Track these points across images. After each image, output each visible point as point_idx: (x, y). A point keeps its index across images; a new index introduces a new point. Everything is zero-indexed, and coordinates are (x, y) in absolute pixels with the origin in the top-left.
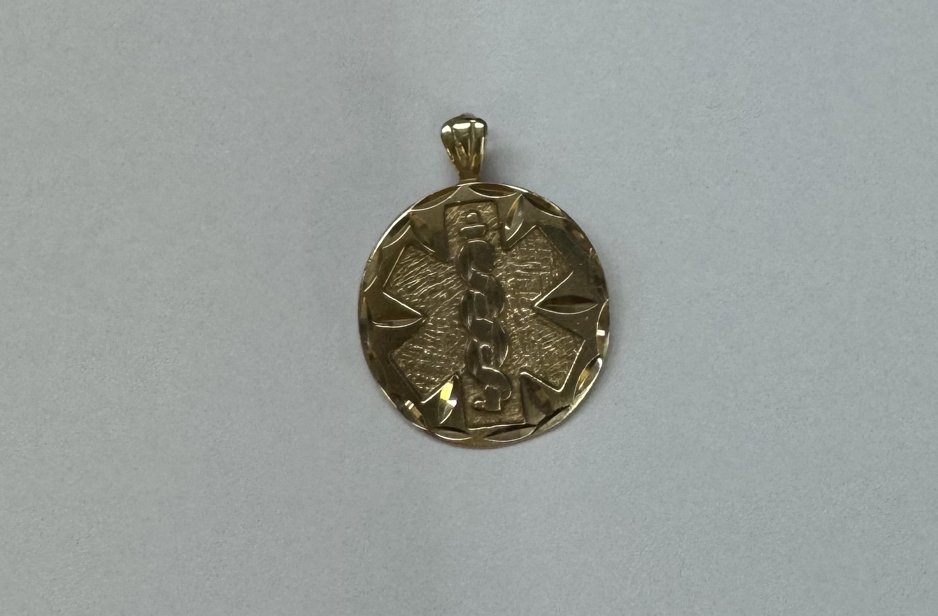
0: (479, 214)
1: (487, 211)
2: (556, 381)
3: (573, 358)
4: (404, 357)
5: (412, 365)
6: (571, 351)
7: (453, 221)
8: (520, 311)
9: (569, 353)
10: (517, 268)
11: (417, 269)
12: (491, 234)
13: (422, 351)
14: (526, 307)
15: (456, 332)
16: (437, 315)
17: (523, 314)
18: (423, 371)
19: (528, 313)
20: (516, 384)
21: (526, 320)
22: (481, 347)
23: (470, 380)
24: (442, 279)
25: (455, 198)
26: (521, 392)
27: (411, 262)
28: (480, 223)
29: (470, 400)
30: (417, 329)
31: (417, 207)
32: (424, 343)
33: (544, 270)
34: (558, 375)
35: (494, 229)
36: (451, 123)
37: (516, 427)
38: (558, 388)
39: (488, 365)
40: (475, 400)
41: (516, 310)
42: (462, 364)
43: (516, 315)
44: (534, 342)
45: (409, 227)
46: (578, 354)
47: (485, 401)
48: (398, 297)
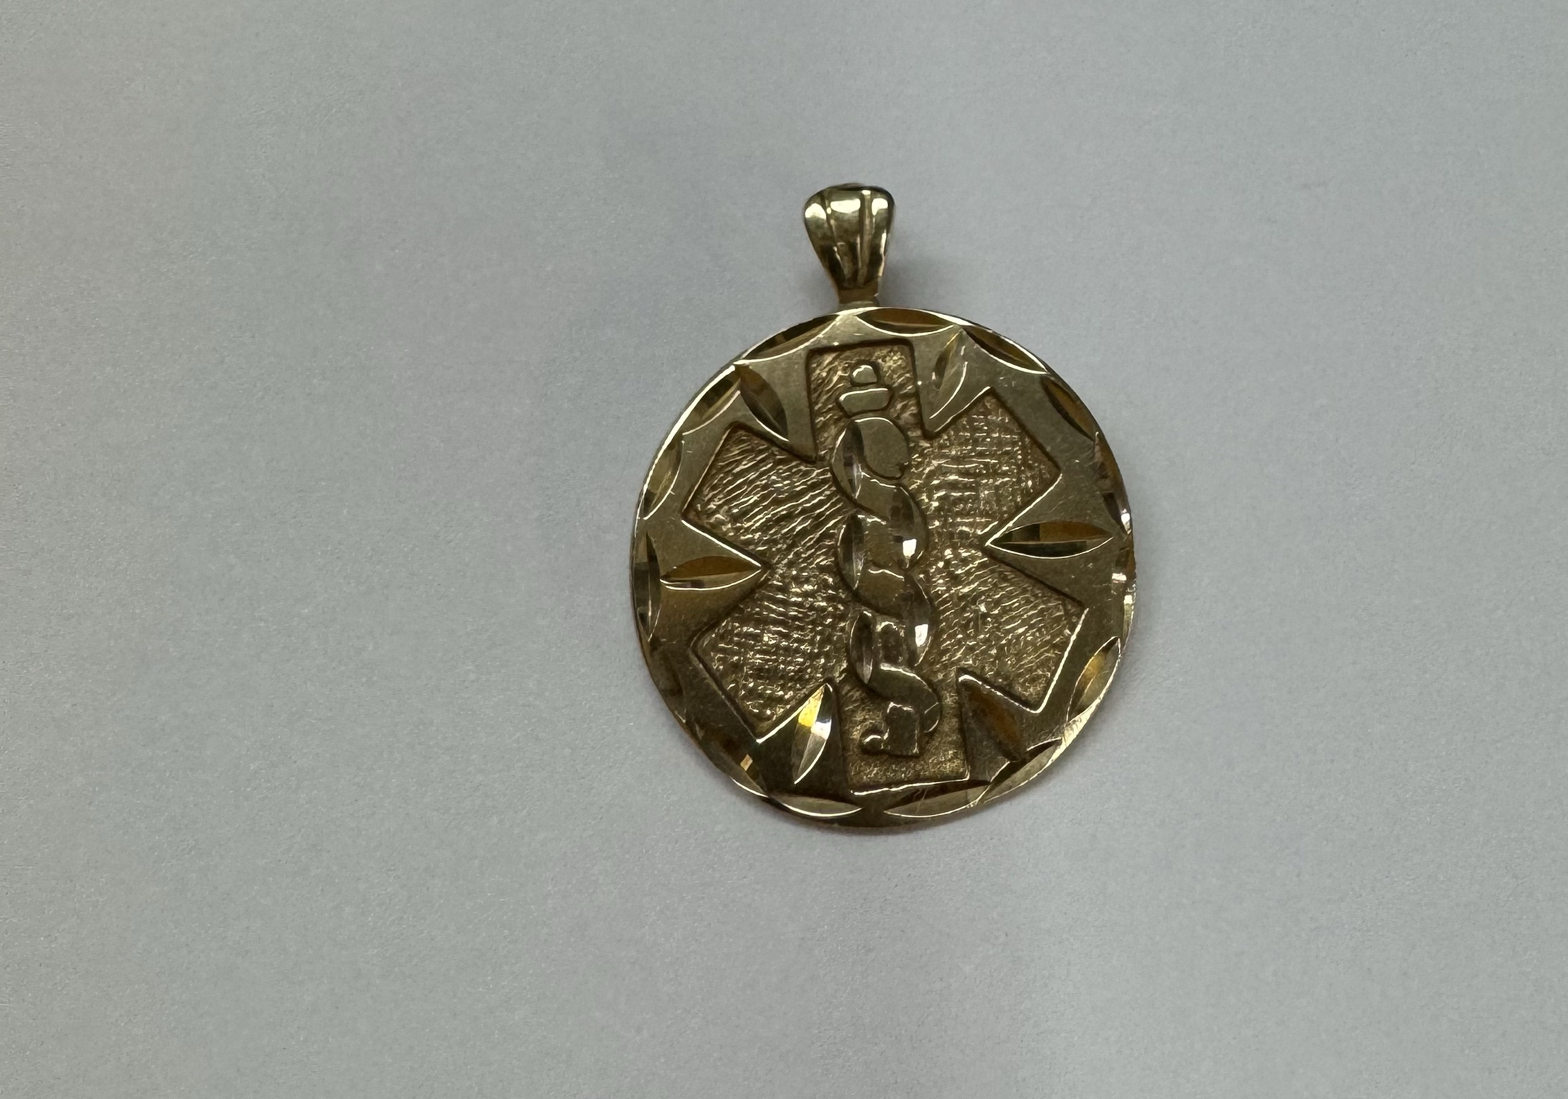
0: (876, 368)
1: (892, 361)
2: (1031, 691)
3: (1062, 646)
4: (723, 650)
5: (737, 667)
6: (1061, 632)
7: (825, 382)
8: (957, 556)
9: (1054, 637)
10: (950, 472)
11: (752, 476)
12: (899, 406)
13: (757, 638)
14: (971, 546)
15: (829, 599)
16: (790, 565)
17: (965, 562)
18: (761, 678)
19: (973, 558)
20: (949, 699)
21: (968, 573)
22: (879, 628)
23: (857, 694)
24: (802, 493)
25: (829, 337)
26: (960, 716)
27: (739, 462)
28: (878, 384)
29: (856, 735)
30: (750, 593)
31: (753, 355)
32: (763, 622)
33: (1005, 474)
34: (1034, 680)
35: (906, 396)
36: (823, 198)
37: (948, 787)
38: (1036, 707)
39: (893, 661)
40: (865, 734)
41: (948, 553)
42: (839, 662)
43: (948, 563)
44: (985, 616)
45: (738, 392)
46: (1074, 638)
47: (886, 736)
48: (713, 530)
